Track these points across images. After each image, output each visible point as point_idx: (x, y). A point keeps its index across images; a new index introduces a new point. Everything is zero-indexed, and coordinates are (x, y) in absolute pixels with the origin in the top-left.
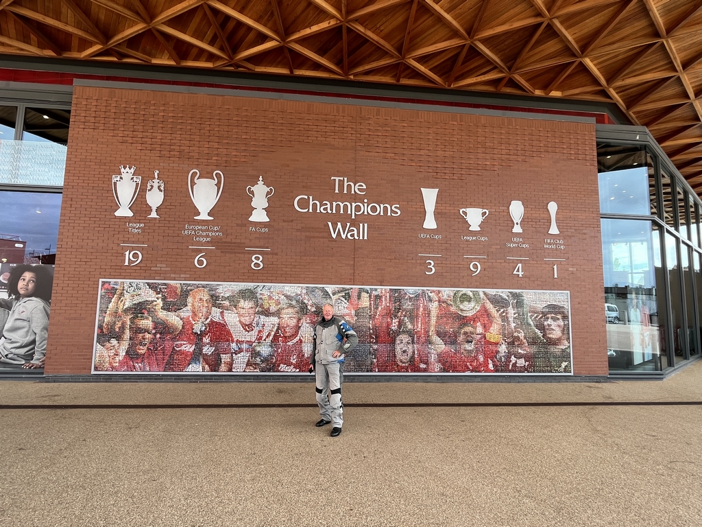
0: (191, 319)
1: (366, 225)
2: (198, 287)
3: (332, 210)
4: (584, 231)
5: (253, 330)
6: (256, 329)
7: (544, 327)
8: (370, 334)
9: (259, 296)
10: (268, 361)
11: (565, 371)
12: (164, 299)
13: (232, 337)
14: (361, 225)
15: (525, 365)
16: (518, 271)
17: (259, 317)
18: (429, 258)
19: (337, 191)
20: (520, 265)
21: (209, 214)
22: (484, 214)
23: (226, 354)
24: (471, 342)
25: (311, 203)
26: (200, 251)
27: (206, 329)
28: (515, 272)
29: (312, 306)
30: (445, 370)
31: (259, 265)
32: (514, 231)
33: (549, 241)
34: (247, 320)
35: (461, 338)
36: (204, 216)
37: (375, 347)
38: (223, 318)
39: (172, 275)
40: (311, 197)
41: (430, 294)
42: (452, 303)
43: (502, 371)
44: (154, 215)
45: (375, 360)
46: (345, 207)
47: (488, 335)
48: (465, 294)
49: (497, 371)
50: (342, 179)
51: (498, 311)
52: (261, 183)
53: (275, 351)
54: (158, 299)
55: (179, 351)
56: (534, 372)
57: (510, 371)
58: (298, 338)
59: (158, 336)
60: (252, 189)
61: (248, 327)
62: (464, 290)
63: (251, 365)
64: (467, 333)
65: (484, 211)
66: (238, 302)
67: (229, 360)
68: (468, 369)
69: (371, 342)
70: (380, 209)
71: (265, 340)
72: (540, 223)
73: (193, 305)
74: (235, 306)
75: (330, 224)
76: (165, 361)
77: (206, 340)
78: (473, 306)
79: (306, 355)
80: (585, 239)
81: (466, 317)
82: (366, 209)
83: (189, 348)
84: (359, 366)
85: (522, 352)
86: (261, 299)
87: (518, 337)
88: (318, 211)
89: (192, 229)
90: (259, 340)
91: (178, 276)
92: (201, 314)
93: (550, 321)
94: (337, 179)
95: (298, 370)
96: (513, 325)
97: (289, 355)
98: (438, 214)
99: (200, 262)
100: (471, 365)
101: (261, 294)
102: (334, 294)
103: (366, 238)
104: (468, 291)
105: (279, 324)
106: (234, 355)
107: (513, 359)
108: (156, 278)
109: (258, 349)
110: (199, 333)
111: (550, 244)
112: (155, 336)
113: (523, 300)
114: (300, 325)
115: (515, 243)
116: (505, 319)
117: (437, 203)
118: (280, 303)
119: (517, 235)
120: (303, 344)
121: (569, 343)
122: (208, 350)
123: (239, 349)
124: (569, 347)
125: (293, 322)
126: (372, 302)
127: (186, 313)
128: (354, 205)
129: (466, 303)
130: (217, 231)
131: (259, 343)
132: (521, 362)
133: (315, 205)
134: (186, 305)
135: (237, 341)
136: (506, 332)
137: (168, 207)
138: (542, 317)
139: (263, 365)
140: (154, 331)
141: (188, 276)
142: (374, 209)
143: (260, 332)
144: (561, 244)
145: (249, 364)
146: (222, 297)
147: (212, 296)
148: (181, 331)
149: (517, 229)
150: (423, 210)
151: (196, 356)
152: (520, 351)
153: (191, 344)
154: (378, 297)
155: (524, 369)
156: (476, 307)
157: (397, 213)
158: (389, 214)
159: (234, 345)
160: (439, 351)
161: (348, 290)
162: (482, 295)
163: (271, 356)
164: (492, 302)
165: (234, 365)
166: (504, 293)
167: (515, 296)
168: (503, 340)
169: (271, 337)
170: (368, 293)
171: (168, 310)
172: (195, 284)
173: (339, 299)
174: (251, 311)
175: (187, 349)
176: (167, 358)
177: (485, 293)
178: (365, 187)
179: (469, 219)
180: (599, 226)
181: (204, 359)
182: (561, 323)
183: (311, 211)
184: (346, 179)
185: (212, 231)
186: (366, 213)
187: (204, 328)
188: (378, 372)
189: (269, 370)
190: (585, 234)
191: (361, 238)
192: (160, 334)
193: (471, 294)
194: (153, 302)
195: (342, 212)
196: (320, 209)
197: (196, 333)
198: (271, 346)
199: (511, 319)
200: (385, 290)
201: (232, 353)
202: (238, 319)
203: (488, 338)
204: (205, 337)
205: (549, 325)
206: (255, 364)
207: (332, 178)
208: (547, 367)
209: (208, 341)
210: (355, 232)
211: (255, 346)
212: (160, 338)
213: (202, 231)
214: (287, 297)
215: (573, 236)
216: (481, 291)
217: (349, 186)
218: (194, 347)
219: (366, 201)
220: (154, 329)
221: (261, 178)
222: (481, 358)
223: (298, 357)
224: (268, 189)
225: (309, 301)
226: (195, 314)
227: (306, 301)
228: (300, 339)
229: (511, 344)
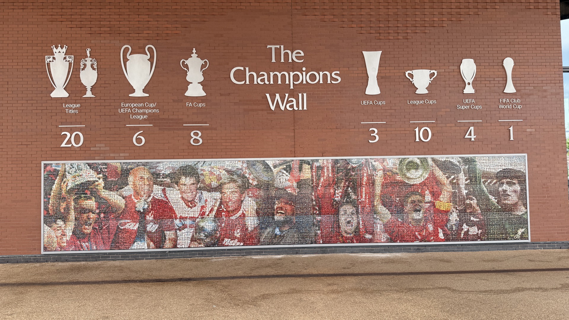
0: (133, 197)
1: (305, 95)
2: (138, 166)
3: (269, 80)
4: (544, 88)
5: (195, 206)
6: (199, 205)
7: (499, 193)
8: (313, 205)
9: (200, 172)
10: (212, 235)
11: (522, 238)
12: (105, 179)
13: (175, 213)
14: (300, 95)
15: (478, 234)
16: (470, 134)
17: (202, 193)
18: (373, 126)
19: (274, 60)
20: (472, 128)
21: (144, 91)
22: (432, 75)
23: (169, 230)
24: (419, 211)
25: (248, 74)
26: (137, 129)
27: (148, 207)
28: (467, 136)
29: (253, 180)
30: (392, 240)
31: (198, 141)
32: (466, 91)
33: (504, 101)
34: (189, 196)
35: (408, 207)
36: (139, 93)
37: (319, 218)
38: (165, 195)
39: (112, 155)
40: (247, 69)
41: (374, 163)
42: (398, 171)
43: (453, 240)
44: (89, 94)
45: (319, 232)
46: (283, 76)
47: (437, 203)
48: (411, 162)
49: (447, 240)
50: (278, 47)
51: (448, 178)
52: (194, 55)
53: (219, 226)
54: (99, 179)
55: (124, 229)
56: (488, 239)
57: (462, 240)
58: (241, 212)
59: (102, 215)
60: (186, 62)
61: (190, 203)
62: (411, 158)
63: (195, 241)
64: (415, 201)
65: (432, 71)
66: (180, 178)
67: (173, 237)
68: (416, 239)
69: (314, 214)
70: (319, 77)
71: (208, 215)
72: (495, 82)
73: (134, 184)
74: (177, 183)
75: (268, 95)
76: (111, 240)
77: (150, 217)
78: (420, 173)
79: (250, 229)
80: (545, 97)
81: (413, 185)
82: (304, 78)
83: (133, 226)
84: (303, 238)
85: (475, 220)
86: (202, 174)
87: (471, 204)
88: (255, 83)
89: (128, 107)
90: (202, 215)
91: (117, 155)
92: (142, 193)
93: (505, 187)
94: (273, 47)
95: (242, 244)
96: (464, 192)
97: (233, 230)
98: (381, 79)
99: (139, 141)
100: (420, 234)
101: (202, 170)
102: (275, 167)
103: (305, 108)
104: (415, 158)
105: (221, 199)
106: (178, 231)
107: (465, 227)
108: (96, 158)
109: (202, 224)
110: (142, 211)
111: (505, 104)
112: (99, 216)
113: (475, 165)
114: (242, 199)
115: (467, 104)
116: (455, 184)
117: (380, 66)
118: (221, 178)
119: (469, 95)
120: (246, 218)
121: (526, 208)
122: (152, 227)
123: (183, 225)
124: (527, 212)
125: (235, 197)
126: (314, 174)
127: (128, 190)
128: (292, 74)
129: (413, 171)
130: (153, 108)
131: (202, 218)
132: (474, 231)
133: (251, 76)
134: (128, 184)
135: (181, 218)
136: (457, 199)
137: (102, 85)
138: (496, 182)
139: (208, 240)
140: (97, 211)
141: (128, 155)
142: (313, 77)
143: (203, 207)
144: (518, 104)
145: (193, 240)
146: (163, 174)
147: (153, 174)
148: (124, 209)
149: (469, 90)
150: (365, 75)
151: (141, 234)
152: (472, 218)
153: (134, 222)
154: (320, 168)
155: (477, 237)
156: (424, 175)
157: (337, 80)
158: (329, 82)
159: (177, 222)
160: (385, 221)
161: (289, 162)
162: (430, 162)
163: (215, 231)
164: (441, 169)
165: (178, 241)
166: (455, 159)
167: (467, 161)
168: (454, 207)
169: (214, 213)
170: (309, 164)
171: (110, 189)
172: (135, 163)
173: (281, 172)
174: (193, 187)
175: (131, 227)
176: (112, 236)
177: (434, 160)
178: (302, 54)
179: (416, 81)
180: (561, 82)
181: (148, 236)
182: (518, 188)
183: (248, 83)
184: (282, 47)
185: (149, 108)
186: (304, 82)
187: (146, 206)
188: (323, 243)
189: (214, 245)
190: (545, 91)
191: (301, 108)
192: (104, 213)
193: (418, 161)
194: (94, 182)
195: (280, 82)
196: (257, 81)
197: (139, 211)
198: (215, 221)
199: (463, 186)
200: (327, 160)
201: (176, 229)
202: (180, 196)
203: (437, 207)
204: (148, 214)
205: (505, 191)
206: (200, 239)
207: (268, 46)
208: (502, 234)
209: (151, 219)
210: (294, 103)
211: (199, 222)
212: (104, 217)
213: (139, 108)
214: (228, 171)
215: (532, 94)
216: (429, 157)
217: (286, 54)
218: (137, 225)
219: (304, 69)
220: (98, 208)
221: (194, 51)
222: (431, 227)
223: (242, 231)
224: (202, 62)
225: (250, 175)
226: (137, 194)
227: (247, 175)
228: (243, 214)
229: (462, 212)
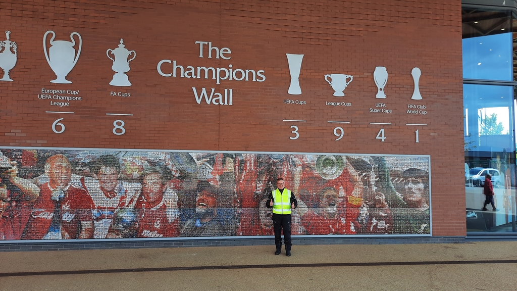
0: (49, 186)
1: (231, 90)
2: (56, 153)
3: (196, 74)
4: (447, 97)
5: (114, 196)
6: (119, 196)
7: (405, 190)
8: (235, 198)
9: (121, 162)
10: (131, 227)
11: (424, 233)
12: (19, 165)
13: (93, 203)
14: (226, 90)
15: (385, 227)
16: (381, 136)
17: (122, 183)
18: (294, 124)
19: (201, 56)
20: (382, 130)
21: (67, 78)
22: (348, 80)
23: (86, 221)
24: (334, 205)
25: (175, 67)
26: (58, 116)
27: (65, 196)
28: (377, 137)
29: (176, 171)
30: (308, 233)
31: (120, 131)
32: (378, 96)
33: (411, 106)
34: (108, 187)
35: (324, 201)
36: (61, 80)
37: (240, 211)
38: (83, 184)
39: (28, 141)
40: (175, 62)
41: (294, 159)
42: (315, 167)
43: (363, 233)
44: (6, 78)
45: (239, 224)
46: (210, 72)
47: (349, 198)
48: (328, 159)
49: (358, 232)
50: (206, 43)
51: (360, 175)
52: (121, 46)
53: (138, 217)
54: (13, 166)
55: (37, 218)
56: (394, 233)
57: (371, 233)
58: (162, 203)
59: (14, 204)
60: (113, 52)
61: (110, 194)
62: (328, 155)
63: (113, 232)
64: (330, 196)
65: (349, 76)
66: (100, 168)
67: (90, 227)
68: (330, 231)
69: (235, 206)
70: (245, 75)
71: (128, 206)
72: (404, 89)
73: (51, 172)
74: (97, 173)
75: (194, 89)
76: (22, 230)
77: (65, 207)
78: (335, 170)
79: (170, 220)
80: (447, 105)
81: (329, 181)
82: (231, 74)
83: (48, 216)
84: (223, 230)
85: (383, 214)
86: (123, 165)
87: (379, 200)
88: (182, 76)
89: (49, 94)
90: (121, 206)
91: (35, 142)
92: (59, 181)
93: (410, 185)
94: (201, 43)
95: (161, 236)
96: (374, 188)
97: (153, 221)
98: (302, 80)
99: (58, 128)
100: (333, 227)
101: (123, 160)
102: (198, 159)
103: (231, 104)
104: (332, 156)
105: (142, 190)
106: (95, 222)
107: (374, 221)
108: (11, 144)
109: (121, 215)
110: (58, 200)
111: (412, 109)
112: (11, 204)
113: (385, 164)
114: (164, 190)
115: (379, 108)
116: (367, 183)
117: (302, 69)
118: (143, 169)
119: (381, 100)
120: (167, 210)
121: (429, 205)
122: (67, 217)
123: (101, 215)
124: (429, 209)
125: (156, 188)
126: (237, 167)
127: (44, 179)
128: (219, 70)
129: (329, 167)
130: (76, 96)
131: (121, 209)
132: (382, 225)
133: (178, 70)
134: (44, 172)
135: (99, 208)
136: (368, 195)
137: (21, 70)
138: (403, 180)
139: (126, 231)
140: (9, 199)
141: (46, 142)
142: (239, 75)
143: (122, 198)
144: (423, 110)
145: (111, 230)
146: (83, 163)
147: (71, 162)
148: (38, 198)
149: (381, 95)
150: (288, 76)
151: (55, 224)
152: (381, 213)
153: (49, 211)
154: (243, 162)
155: (384, 231)
156: (339, 171)
157: (262, 79)
158: (254, 80)
159: (95, 212)
160: (302, 214)
161: (213, 155)
162: (345, 160)
163: (134, 222)
164: (354, 166)
165: (95, 232)
166: (366, 157)
167: (377, 160)
168: (365, 203)
169: (134, 204)
170: (232, 158)
171: (24, 177)
172: (53, 151)
173: (204, 164)
174: (113, 177)
175: (45, 217)
176: (24, 226)
177: (347, 158)
178: (230, 52)
179: (334, 85)
180: (461, 91)
181: (63, 226)
182: (421, 186)
183: (174, 75)
184: (210, 43)
185: (71, 96)
186: (231, 79)
187: (63, 195)
188: (243, 235)
189: (132, 236)
190: (447, 99)
191: (226, 104)
192: (16, 201)
193: (334, 159)
194: (7, 168)
195: (206, 77)
196: (184, 74)
197: (54, 200)
198: (134, 212)
199: (373, 183)
200: (250, 155)
201: (93, 220)
202: (99, 186)
203: (350, 201)
204: (64, 204)
205: (410, 189)
206: (118, 230)
207: (197, 42)
208: (407, 228)
209: (67, 208)
210: (220, 98)
211: (117, 212)
212: (16, 206)
213: (60, 95)
214: (150, 162)
215: (436, 102)
216: (344, 155)
217: (214, 51)
218: (52, 214)
219: (231, 66)
220: (9, 196)
221: (122, 41)
222: (343, 221)
223: (162, 222)
224: (130, 53)
225: (173, 166)
226: (53, 181)
227: (170, 167)
228: (164, 205)
229: (372, 207)
